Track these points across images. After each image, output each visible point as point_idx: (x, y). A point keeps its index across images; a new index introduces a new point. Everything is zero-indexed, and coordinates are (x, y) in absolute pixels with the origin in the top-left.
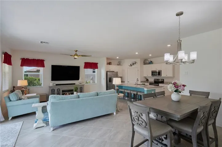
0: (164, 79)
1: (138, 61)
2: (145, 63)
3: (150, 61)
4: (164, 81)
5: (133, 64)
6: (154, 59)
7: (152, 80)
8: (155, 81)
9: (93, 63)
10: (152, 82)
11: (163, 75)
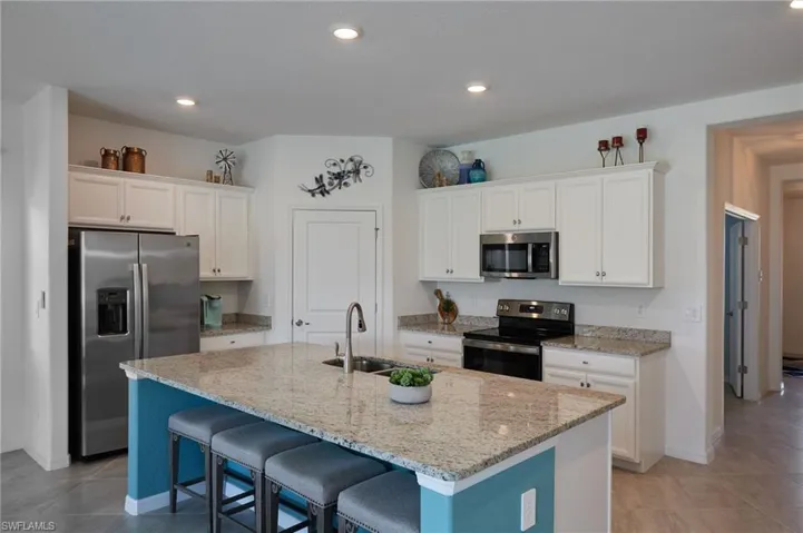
0: (572, 307)
1: (379, 153)
2: (430, 178)
3: (465, 161)
4: (578, 321)
5: (339, 176)
6: (497, 141)
7: (481, 306)
8: (502, 317)
10: (481, 326)
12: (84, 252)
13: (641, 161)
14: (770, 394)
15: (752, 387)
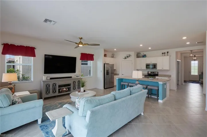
0: (158, 72)
2: (138, 57)
3: (143, 55)
4: (159, 74)
5: (128, 57)
6: (148, 52)
8: (148, 74)
9: (90, 54)
10: (146, 75)
11: (159, 67)
12: (105, 66)
13: (168, 55)
14: (182, 84)
15: (180, 84)
